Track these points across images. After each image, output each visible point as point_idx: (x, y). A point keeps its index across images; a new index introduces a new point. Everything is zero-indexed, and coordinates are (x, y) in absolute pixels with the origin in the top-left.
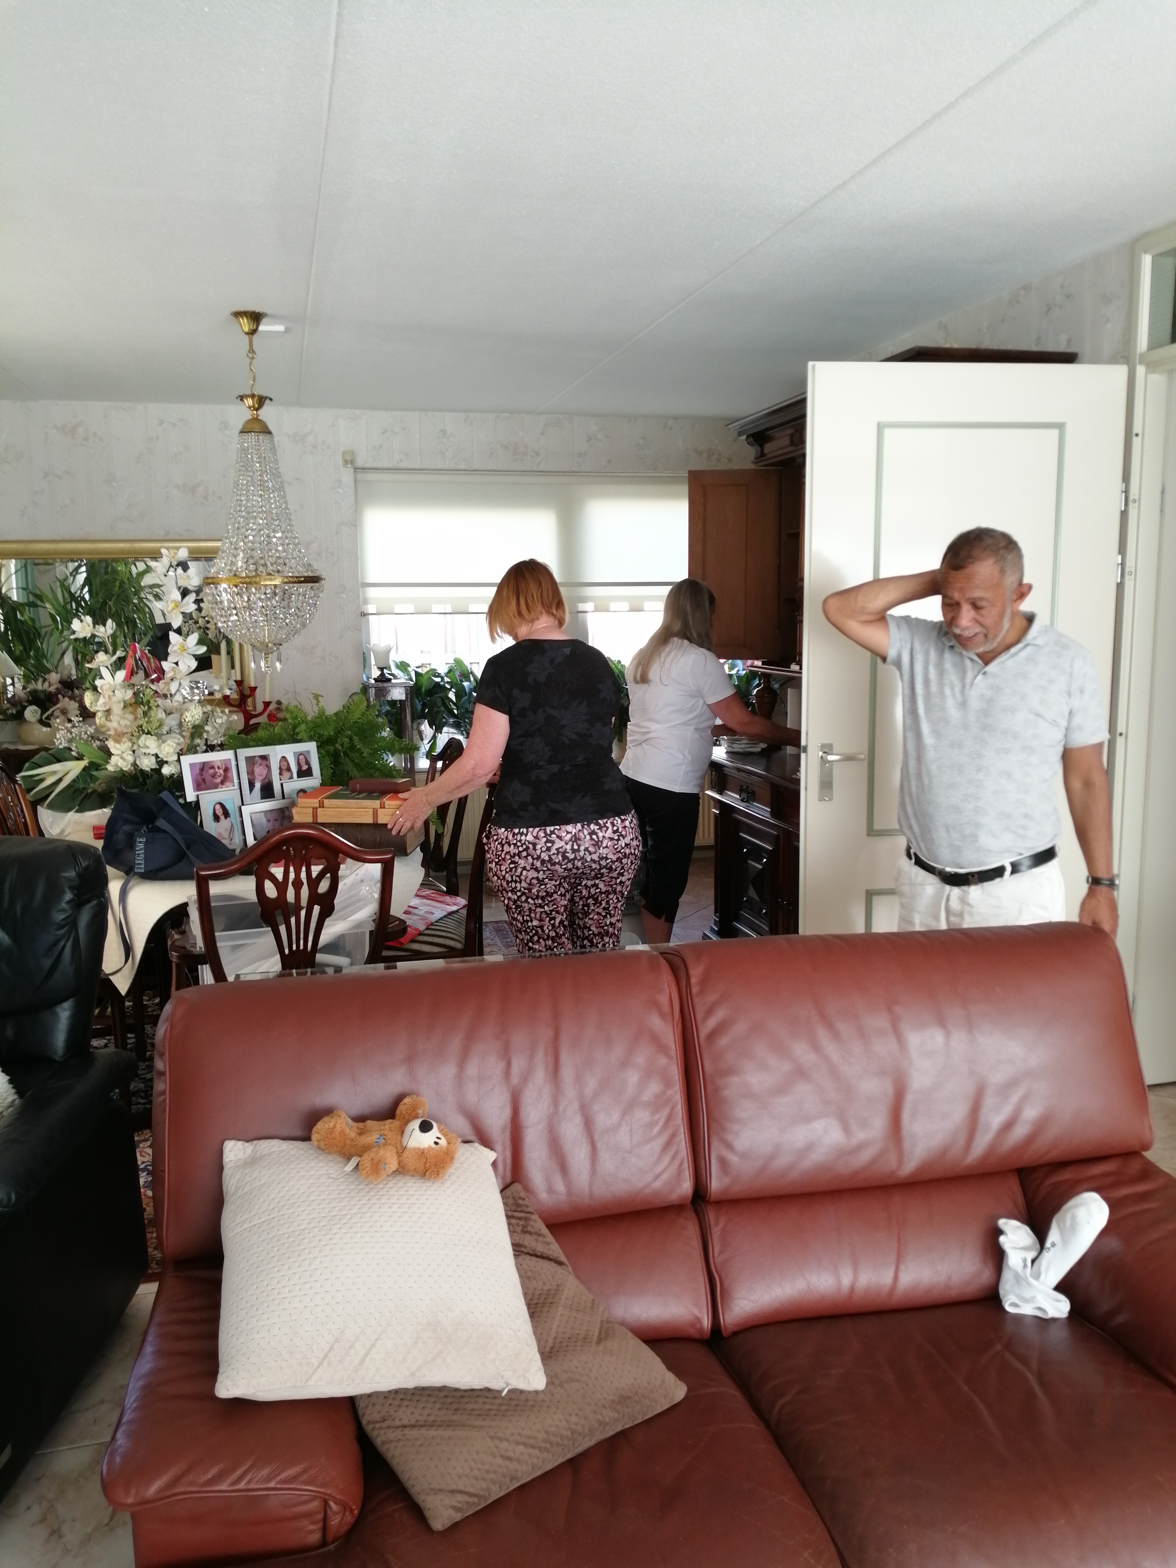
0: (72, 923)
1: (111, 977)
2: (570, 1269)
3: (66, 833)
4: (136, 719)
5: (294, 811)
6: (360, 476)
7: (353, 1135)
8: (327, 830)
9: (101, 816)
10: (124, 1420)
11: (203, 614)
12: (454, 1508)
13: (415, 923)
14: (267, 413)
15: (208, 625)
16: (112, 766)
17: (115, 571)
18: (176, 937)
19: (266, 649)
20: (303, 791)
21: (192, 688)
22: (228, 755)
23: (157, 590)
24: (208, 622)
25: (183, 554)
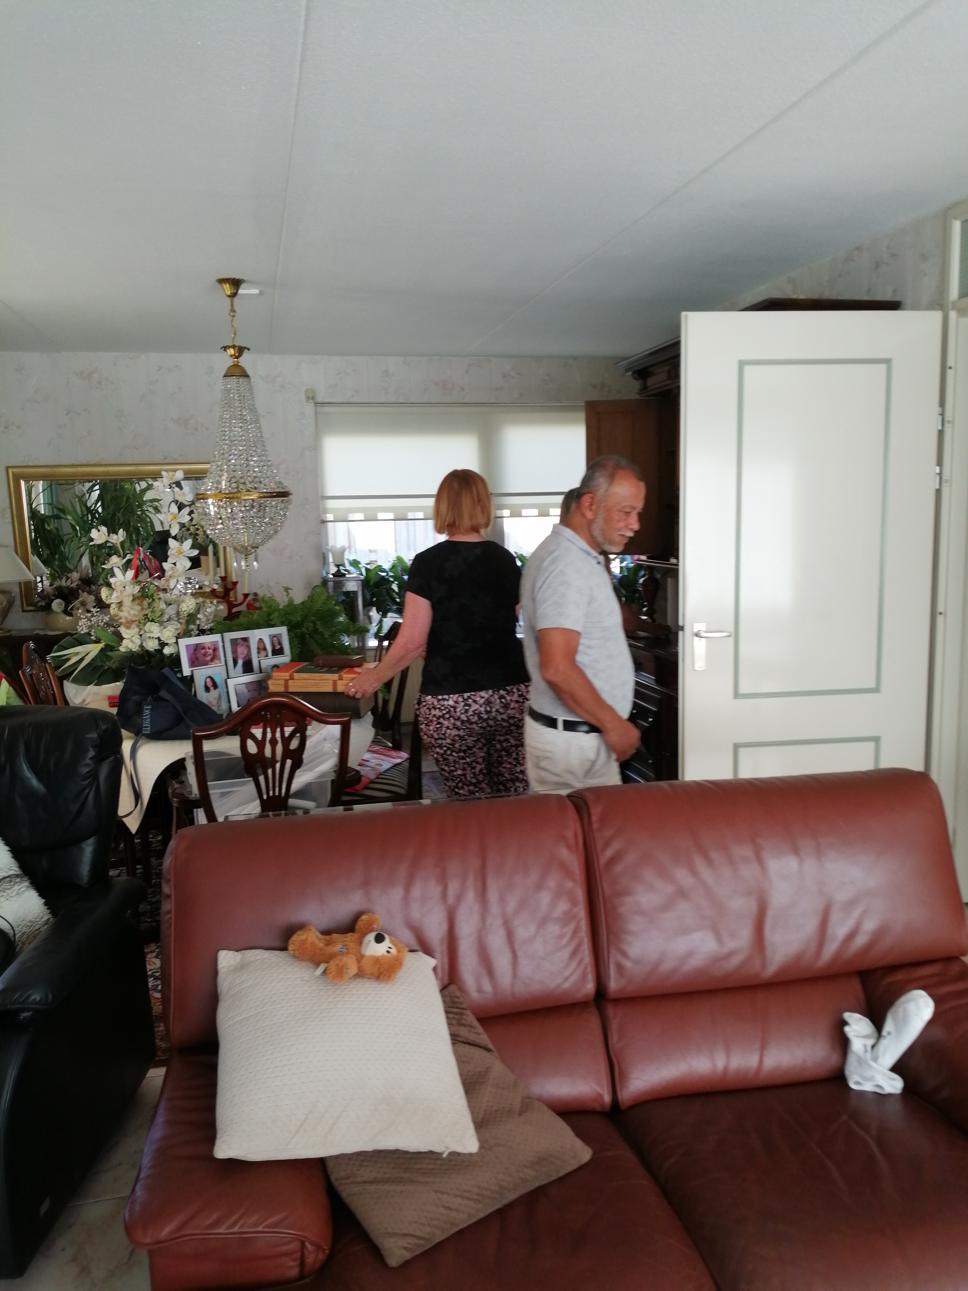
0: (94, 775)
1: (124, 820)
2: (496, 1055)
3: (86, 702)
4: (142, 609)
5: (270, 682)
6: (320, 409)
7: (321, 945)
8: (297, 698)
9: (115, 688)
10: (142, 1176)
11: (194, 523)
12: (405, 1248)
13: (368, 773)
14: (245, 361)
15: (197, 532)
16: (124, 648)
17: (122, 488)
18: (177, 786)
19: (246, 551)
20: (276, 666)
21: (185, 584)
22: (216, 637)
23: (156, 503)
24: (198, 529)
25: (179, 475)
